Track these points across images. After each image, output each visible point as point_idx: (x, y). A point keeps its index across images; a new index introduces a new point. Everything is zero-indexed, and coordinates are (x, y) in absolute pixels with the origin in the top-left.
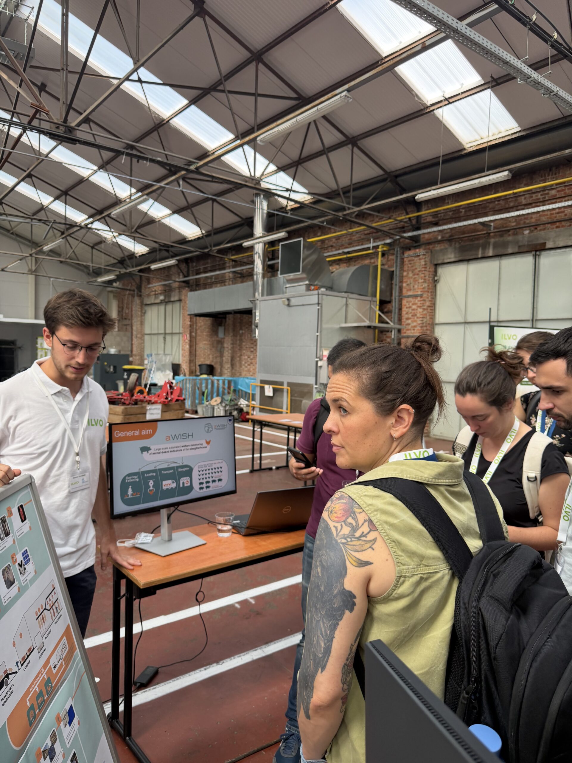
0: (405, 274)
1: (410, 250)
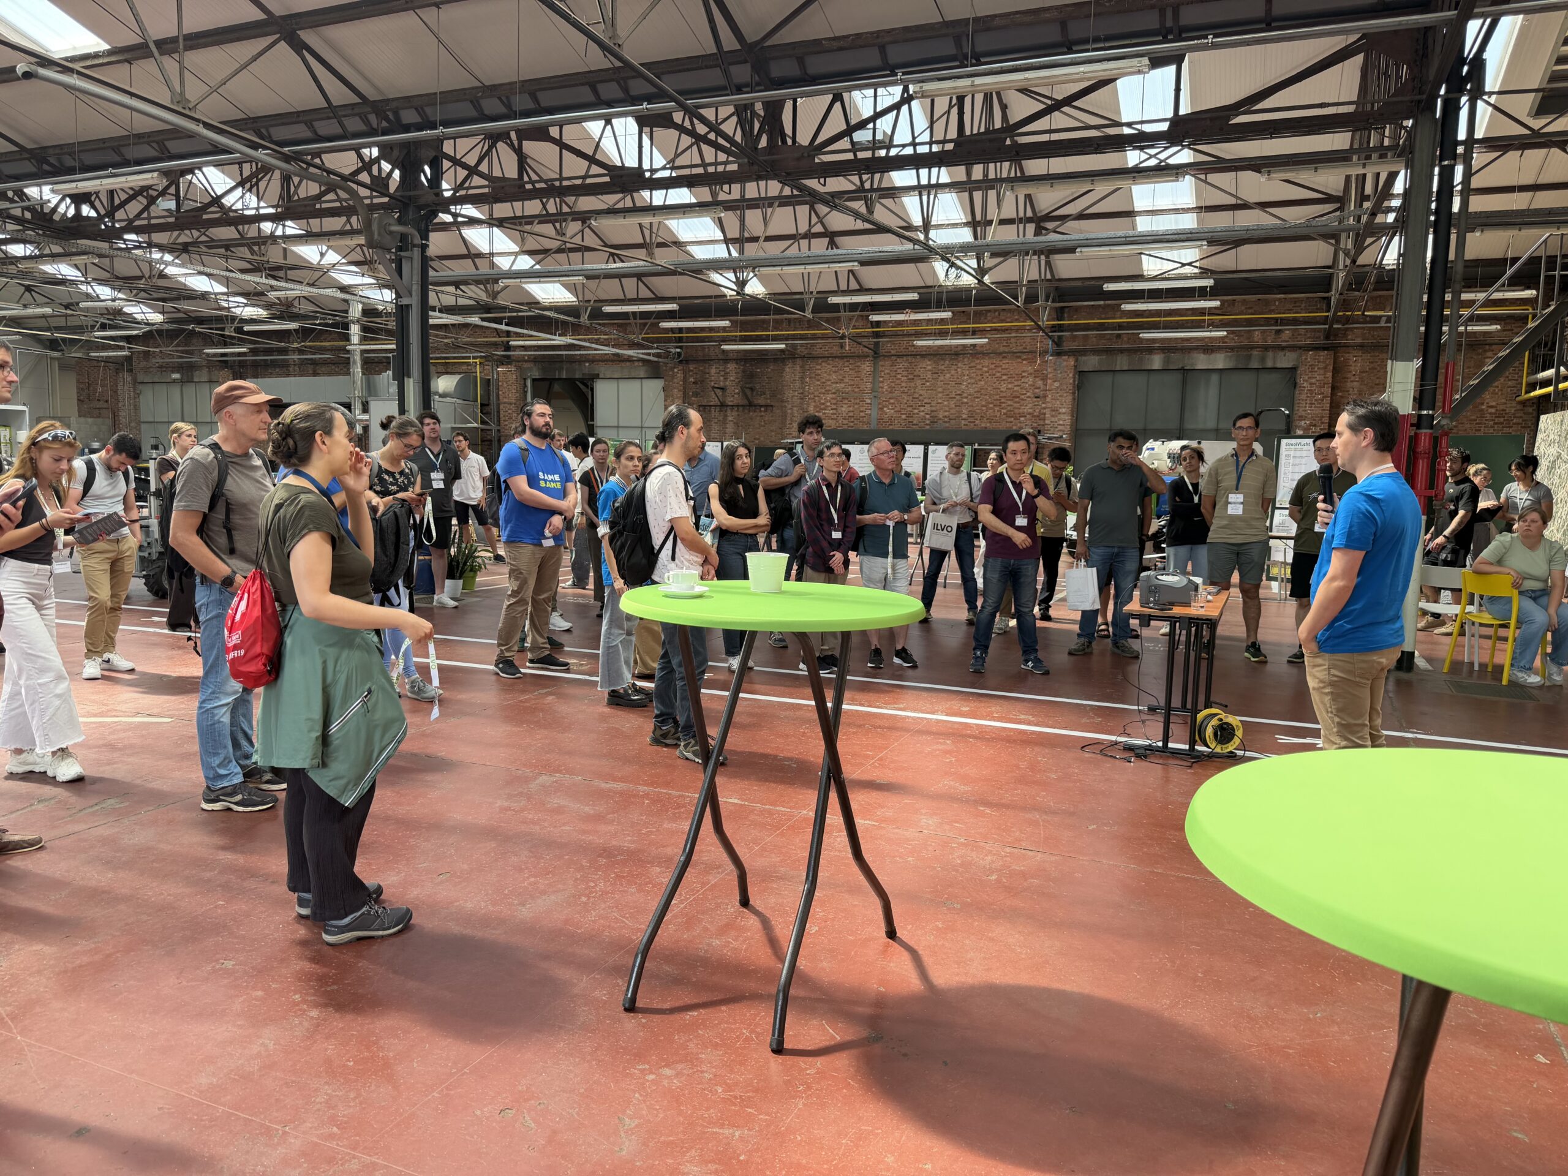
0: (500, 384)
1: (503, 364)
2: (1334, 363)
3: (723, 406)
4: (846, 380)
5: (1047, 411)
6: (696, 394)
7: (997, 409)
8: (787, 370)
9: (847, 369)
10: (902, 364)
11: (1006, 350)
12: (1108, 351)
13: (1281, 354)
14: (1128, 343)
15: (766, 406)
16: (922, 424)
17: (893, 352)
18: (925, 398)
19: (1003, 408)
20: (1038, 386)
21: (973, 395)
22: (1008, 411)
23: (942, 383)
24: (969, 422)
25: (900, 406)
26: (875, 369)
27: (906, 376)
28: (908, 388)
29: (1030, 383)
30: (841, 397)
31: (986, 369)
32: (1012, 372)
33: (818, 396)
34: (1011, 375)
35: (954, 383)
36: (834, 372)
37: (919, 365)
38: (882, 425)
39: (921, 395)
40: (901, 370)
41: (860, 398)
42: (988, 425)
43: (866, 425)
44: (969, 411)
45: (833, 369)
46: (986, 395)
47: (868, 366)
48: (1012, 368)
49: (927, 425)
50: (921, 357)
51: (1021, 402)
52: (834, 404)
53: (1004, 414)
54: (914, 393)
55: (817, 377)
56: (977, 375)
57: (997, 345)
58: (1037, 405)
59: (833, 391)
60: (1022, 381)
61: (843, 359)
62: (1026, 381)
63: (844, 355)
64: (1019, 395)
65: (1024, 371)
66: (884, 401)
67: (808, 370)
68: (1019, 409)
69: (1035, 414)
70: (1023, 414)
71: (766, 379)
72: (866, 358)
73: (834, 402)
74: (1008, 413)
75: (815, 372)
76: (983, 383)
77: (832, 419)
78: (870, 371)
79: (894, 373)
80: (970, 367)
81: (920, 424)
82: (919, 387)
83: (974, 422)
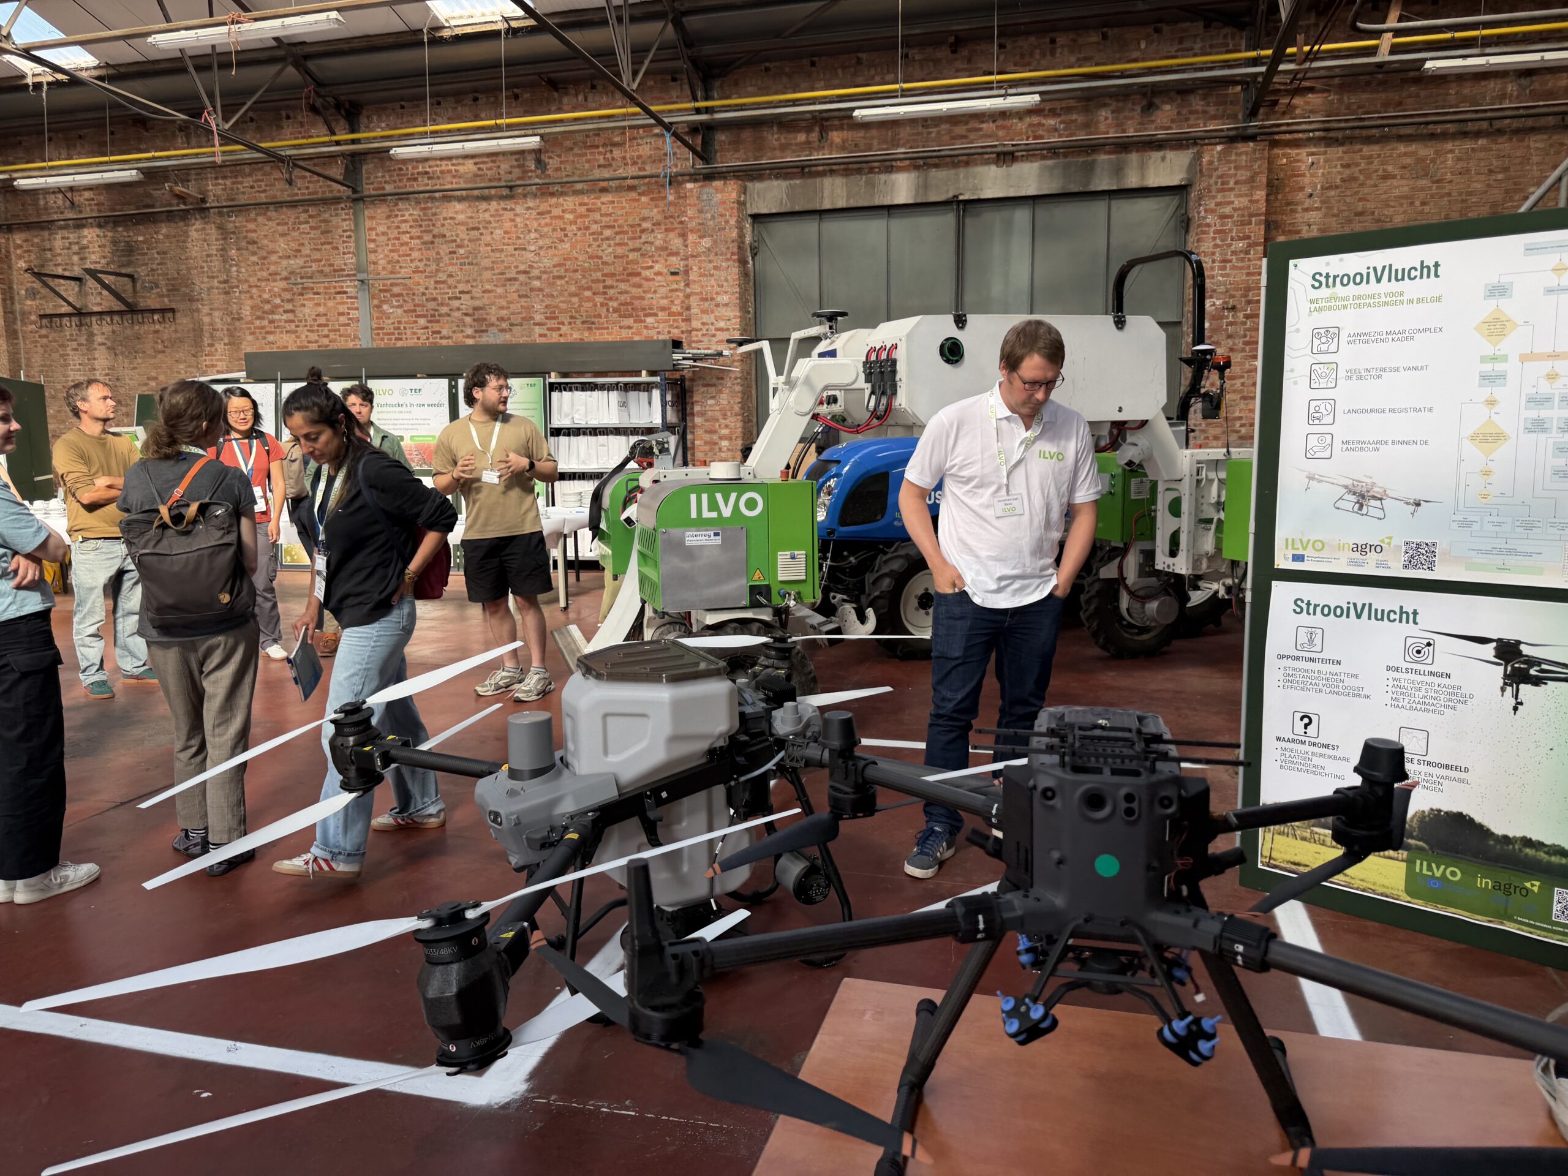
2: (1270, 170)
3: (80, 314)
4: (306, 251)
5: (694, 301)
6: (32, 294)
7: (599, 299)
8: (193, 234)
9: (305, 228)
10: (409, 212)
11: (606, 174)
12: (804, 171)
13: (1156, 155)
14: (843, 148)
15: (163, 311)
16: (458, 338)
17: (389, 188)
18: (459, 282)
19: (611, 299)
20: (674, 249)
21: (551, 272)
22: (622, 304)
23: (489, 248)
24: (549, 329)
25: (413, 300)
26: (356, 225)
27: (419, 238)
28: (425, 262)
29: (658, 243)
30: (300, 286)
31: (570, 217)
32: (621, 222)
33: (257, 286)
34: (619, 226)
35: (513, 247)
36: (283, 235)
37: (441, 213)
38: (382, 339)
39: (450, 276)
40: (408, 225)
41: (335, 287)
42: (586, 334)
43: (353, 340)
44: (547, 307)
45: (280, 228)
46: (576, 271)
47: (345, 220)
48: (620, 213)
49: (468, 337)
50: (444, 197)
51: (645, 284)
52: (289, 301)
53: (615, 310)
54: (437, 271)
55: (250, 247)
56: (554, 230)
57: (587, 166)
58: (676, 290)
59: (285, 274)
60: (642, 240)
61: (295, 206)
62: (651, 239)
63: (296, 198)
64: (639, 270)
65: (644, 219)
66: (381, 291)
67: (233, 233)
68: (643, 298)
69: (674, 309)
70: (651, 309)
71: (156, 256)
72: (339, 203)
73: (289, 297)
74: (622, 308)
75: (246, 237)
76: (567, 246)
77: (287, 332)
78: (351, 230)
79: (393, 234)
80: (539, 214)
81: (454, 336)
82: (446, 259)
83: (559, 329)
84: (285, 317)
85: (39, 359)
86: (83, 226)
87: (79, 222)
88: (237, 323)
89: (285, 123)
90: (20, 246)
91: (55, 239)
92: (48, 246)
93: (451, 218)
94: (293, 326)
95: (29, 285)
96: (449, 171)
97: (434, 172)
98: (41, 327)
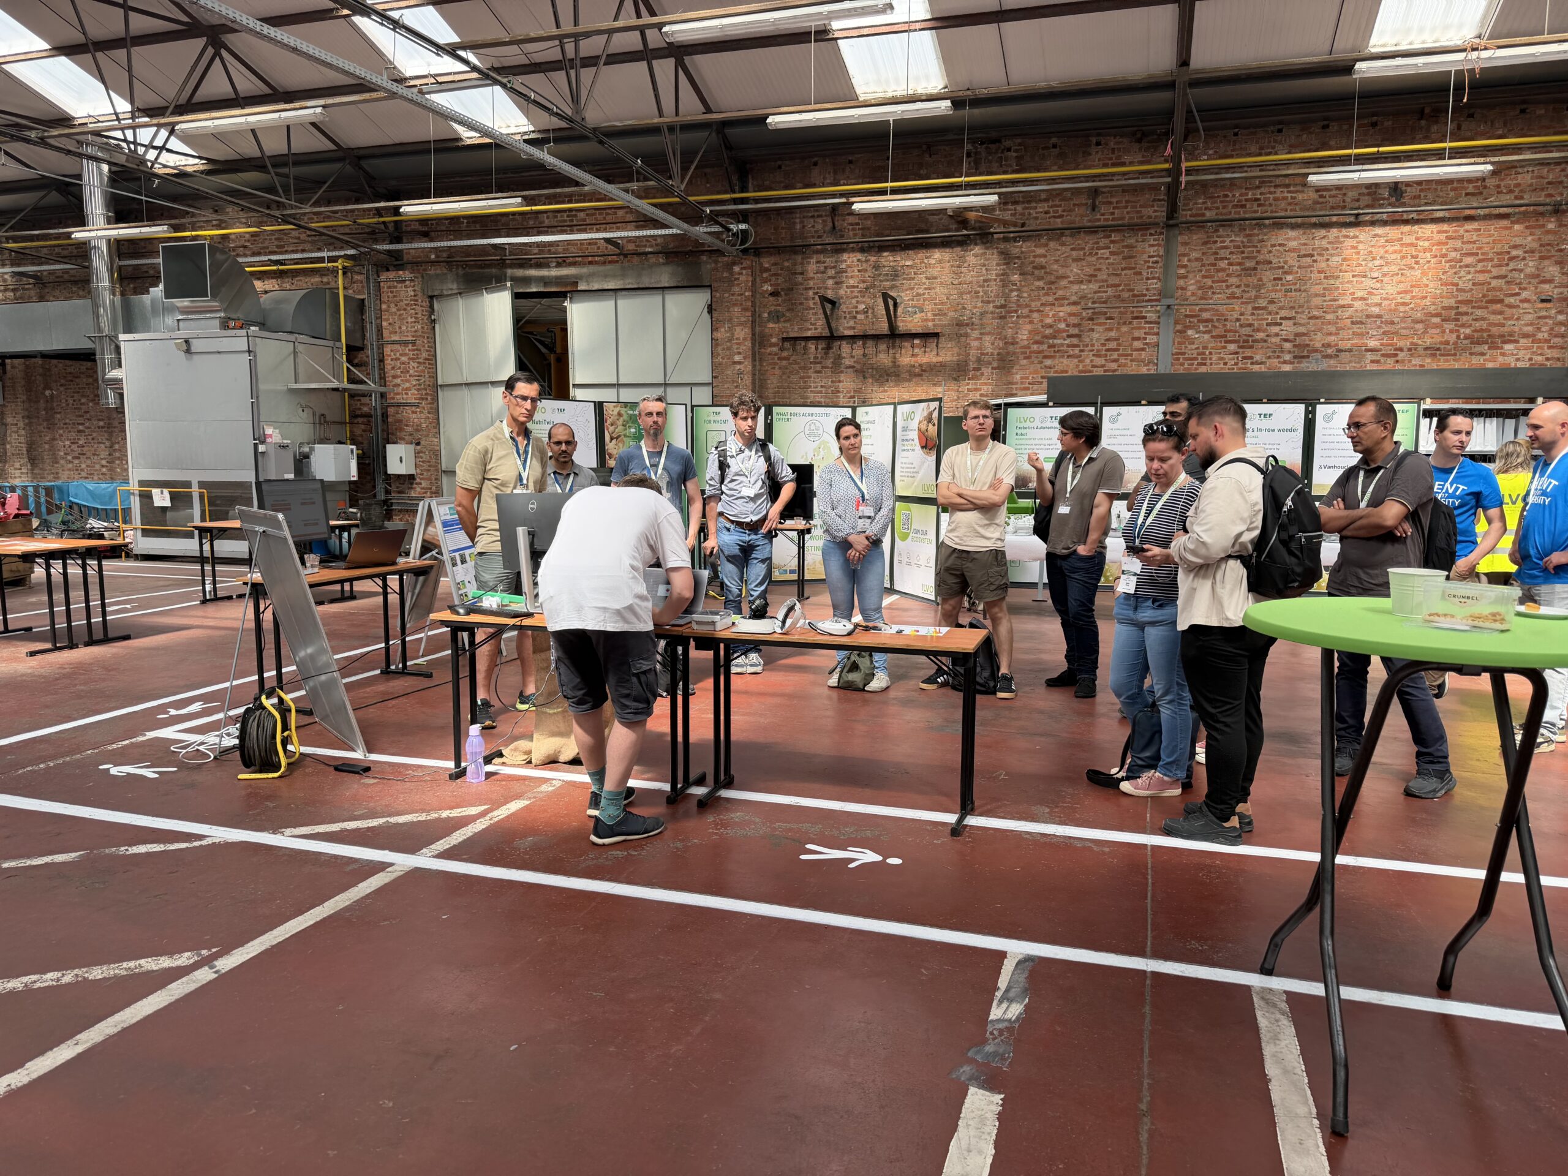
0: (384, 307)
1: (388, 270)
3: (829, 337)
4: (1102, 276)
6: (777, 317)
7: (1449, 326)
8: (971, 259)
9: (1105, 253)
10: (1231, 239)
15: (925, 336)
16: (1273, 364)
17: (1209, 215)
18: (1281, 308)
19: (1463, 326)
20: (1548, 276)
21: (1394, 299)
22: (1476, 331)
23: (1323, 275)
24: (1383, 355)
25: (1225, 325)
26: (1167, 251)
27: (1239, 264)
28: (1243, 288)
29: (1528, 270)
30: (1090, 311)
31: (1426, 244)
32: (1486, 249)
33: (1039, 311)
34: (1483, 254)
35: (1351, 274)
36: (1075, 260)
37: (1268, 239)
38: (1182, 364)
39: (1272, 302)
40: (1228, 251)
41: (1133, 312)
42: (1428, 360)
43: (1147, 365)
44: (1384, 333)
45: (1074, 253)
46: (1426, 297)
47: (1153, 246)
48: (1484, 240)
49: (1285, 362)
50: (1274, 224)
51: (1509, 312)
52: (1074, 326)
53: (1466, 337)
54: (1257, 297)
55: (1036, 272)
56: (1403, 257)
57: (1452, 194)
58: (1545, 317)
59: (1074, 298)
60: (1509, 268)
61: (1096, 232)
62: (1521, 266)
63: (1098, 224)
64: (1502, 297)
65: (1515, 247)
66: (1186, 316)
67: (1018, 258)
68: (1503, 325)
69: (1540, 336)
70: (1511, 335)
71: (924, 280)
72: (1148, 229)
73: (1076, 322)
74: (1476, 335)
75: (1033, 262)
76: (1418, 273)
77: (1069, 356)
78: (1158, 256)
79: (1212, 259)
80: (1387, 241)
81: (1268, 362)
82: (1269, 286)
83: (1396, 355)
84: (1068, 341)
85: (775, 381)
86: (843, 251)
87: (839, 247)
88: (1011, 348)
89: (1093, 149)
90: (767, 270)
91: (809, 263)
92: (799, 269)
93: (1280, 245)
94: (1077, 351)
95: (773, 308)
96: (1285, 198)
97: (1266, 199)
98: (782, 349)
